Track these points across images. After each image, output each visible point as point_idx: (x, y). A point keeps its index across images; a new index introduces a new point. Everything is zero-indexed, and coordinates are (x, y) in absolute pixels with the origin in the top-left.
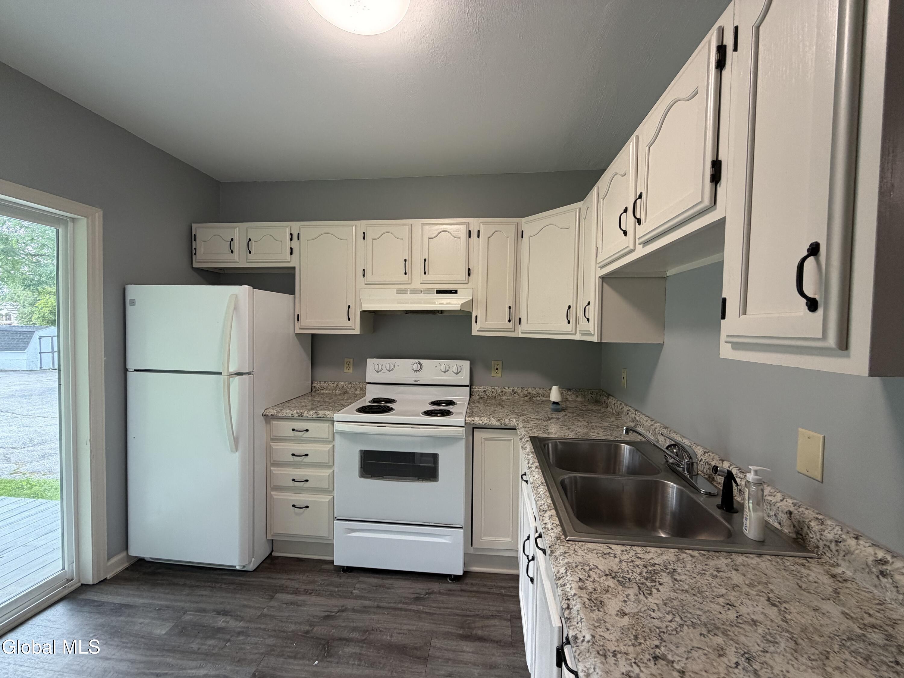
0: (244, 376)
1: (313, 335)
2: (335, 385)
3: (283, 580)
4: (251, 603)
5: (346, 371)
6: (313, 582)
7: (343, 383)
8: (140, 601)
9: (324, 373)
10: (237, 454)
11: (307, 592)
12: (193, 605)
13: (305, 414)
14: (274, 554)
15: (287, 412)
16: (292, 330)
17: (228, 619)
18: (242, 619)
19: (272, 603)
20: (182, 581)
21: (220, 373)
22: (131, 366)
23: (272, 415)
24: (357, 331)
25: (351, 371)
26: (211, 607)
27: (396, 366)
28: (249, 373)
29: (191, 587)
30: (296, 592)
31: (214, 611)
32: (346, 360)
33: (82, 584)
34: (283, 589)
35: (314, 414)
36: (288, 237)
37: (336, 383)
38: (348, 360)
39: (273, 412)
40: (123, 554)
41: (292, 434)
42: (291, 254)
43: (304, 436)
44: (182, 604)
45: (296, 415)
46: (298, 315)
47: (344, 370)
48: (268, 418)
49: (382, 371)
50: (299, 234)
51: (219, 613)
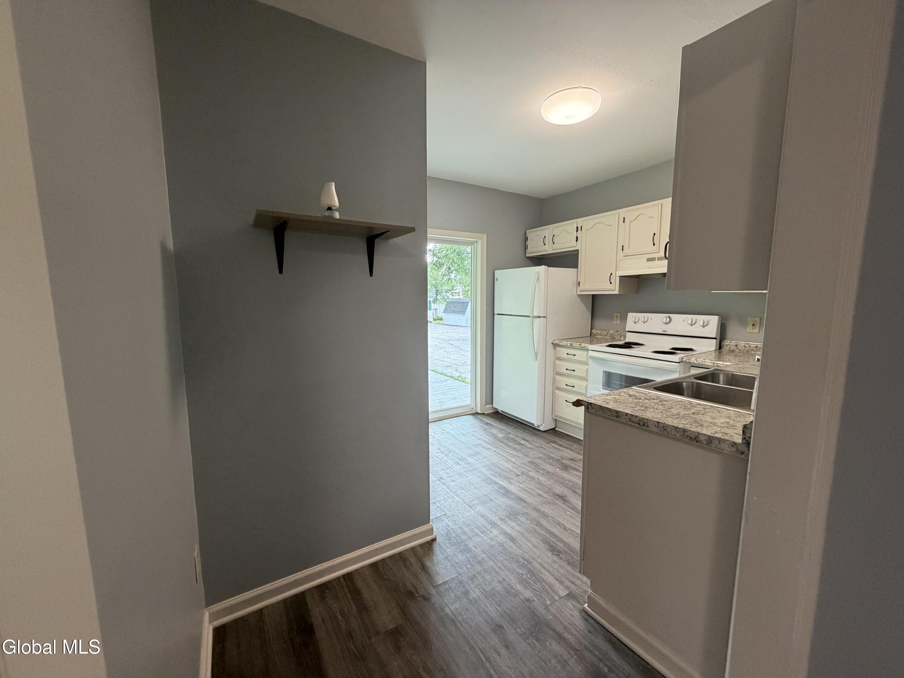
0: (541, 318)
1: (593, 296)
2: (606, 332)
3: (557, 439)
4: (538, 442)
5: (615, 322)
6: (572, 446)
7: (612, 331)
8: (495, 424)
9: (600, 323)
10: (537, 362)
11: (566, 448)
12: (513, 433)
13: (574, 345)
14: (557, 429)
15: (564, 343)
16: (575, 293)
17: (526, 442)
18: (532, 444)
19: (548, 445)
20: (512, 424)
21: (529, 316)
22: (496, 312)
23: (556, 344)
24: (617, 292)
25: (619, 323)
26: (521, 436)
27: (650, 319)
28: (544, 317)
29: (515, 427)
30: (561, 446)
31: (521, 438)
32: (615, 314)
33: (477, 412)
34: (555, 442)
35: (579, 345)
36: (575, 229)
37: (607, 331)
38: (617, 314)
39: (557, 342)
40: (491, 406)
41: (566, 356)
42: (577, 240)
43: (573, 358)
44: (510, 431)
45: (569, 345)
46: (579, 282)
47: (613, 322)
48: (555, 345)
49: (639, 323)
50: (581, 226)
51: (523, 439)
